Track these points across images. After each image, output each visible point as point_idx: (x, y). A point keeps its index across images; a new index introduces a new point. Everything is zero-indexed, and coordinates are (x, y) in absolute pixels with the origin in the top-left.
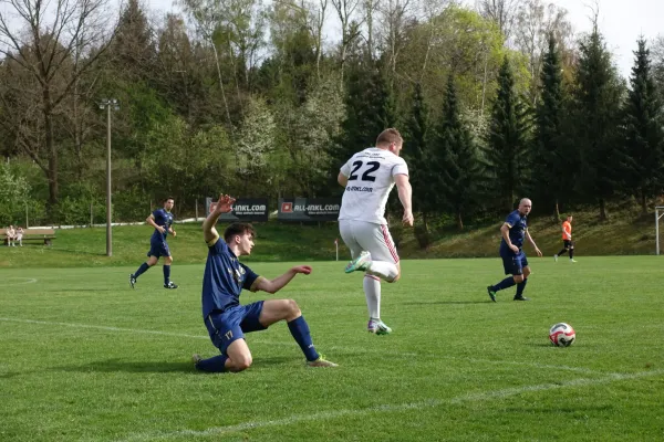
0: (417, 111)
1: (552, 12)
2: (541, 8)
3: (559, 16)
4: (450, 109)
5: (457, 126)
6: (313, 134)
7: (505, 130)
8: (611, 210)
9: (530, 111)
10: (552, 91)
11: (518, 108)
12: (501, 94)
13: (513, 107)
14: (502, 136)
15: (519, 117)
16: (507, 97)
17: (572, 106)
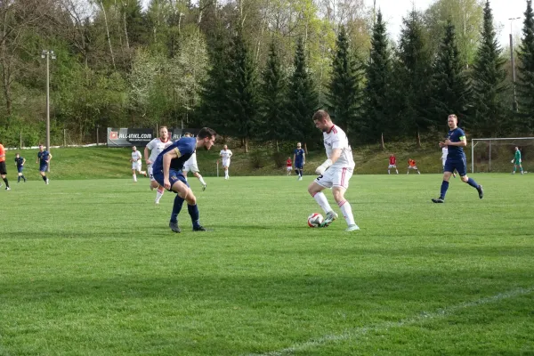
0: (272, 65)
4: (300, 64)
5: (304, 76)
6: (184, 80)
7: (342, 80)
8: (423, 140)
9: (363, 67)
10: (380, 53)
11: (353, 64)
12: (340, 54)
13: (349, 63)
14: (340, 85)
15: (353, 71)
16: (344, 55)
17: (396, 64)
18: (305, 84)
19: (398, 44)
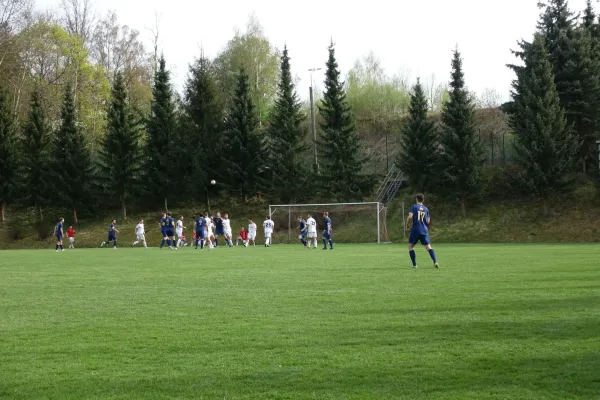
0: (35, 117)
1: (125, 33)
2: (116, 29)
3: (133, 36)
4: (68, 116)
5: (74, 131)
7: (119, 136)
9: (143, 121)
10: (162, 105)
11: (131, 117)
12: (115, 106)
13: (126, 117)
14: (116, 141)
15: (131, 126)
16: (121, 107)
17: (182, 119)
18: (74, 140)
19: (183, 96)
